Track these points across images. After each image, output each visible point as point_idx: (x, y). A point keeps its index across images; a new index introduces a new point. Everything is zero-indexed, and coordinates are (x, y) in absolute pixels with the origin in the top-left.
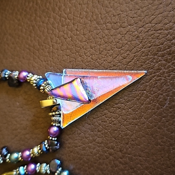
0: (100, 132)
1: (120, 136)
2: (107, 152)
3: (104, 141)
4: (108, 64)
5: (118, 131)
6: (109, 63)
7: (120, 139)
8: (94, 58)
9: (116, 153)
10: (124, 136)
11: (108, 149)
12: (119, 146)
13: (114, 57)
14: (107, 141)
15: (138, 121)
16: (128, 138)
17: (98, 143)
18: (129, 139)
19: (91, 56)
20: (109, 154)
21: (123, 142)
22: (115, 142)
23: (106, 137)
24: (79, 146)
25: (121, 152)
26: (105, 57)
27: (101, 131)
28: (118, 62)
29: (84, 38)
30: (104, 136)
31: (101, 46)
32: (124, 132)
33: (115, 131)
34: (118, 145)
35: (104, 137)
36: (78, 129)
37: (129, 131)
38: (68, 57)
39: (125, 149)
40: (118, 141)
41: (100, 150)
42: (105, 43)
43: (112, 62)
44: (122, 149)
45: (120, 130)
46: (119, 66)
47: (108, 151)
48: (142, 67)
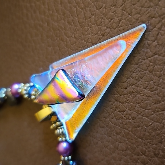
0: (119, 135)
1: (147, 134)
2: (138, 161)
3: (129, 147)
4: (94, 37)
5: (142, 126)
6: (96, 35)
7: (148, 138)
8: (77, 35)
9: (150, 160)
10: (152, 133)
11: (138, 157)
12: (151, 149)
13: (98, 24)
14: (132, 145)
15: (162, 104)
16: (159, 134)
17: (123, 151)
18: (161, 135)
19: (73, 35)
20: (142, 163)
21: (154, 141)
22: (143, 144)
23: (130, 140)
24: (102, 160)
25: (157, 157)
26: (88, 29)
27: (120, 133)
28: (106, 28)
29: (58, 15)
30: (126, 140)
31: (79, 16)
32: (150, 126)
33: (138, 128)
34: (149, 148)
35: (128, 140)
36: (93, 137)
37: (156, 122)
38: (52, 47)
39: (161, 151)
40: (147, 141)
41: (129, 160)
42: (81, 10)
43: (99, 32)
44: (157, 153)
45: (143, 126)
46: (109, 33)
47: (139, 159)
48: (138, 21)
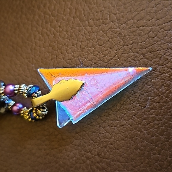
0: (77, 134)
1: (98, 138)
2: (84, 156)
3: (82, 144)
4: (88, 61)
5: (97, 133)
6: (90, 61)
7: (98, 141)
8: (75, 55)
9: (93, 157)
10: (102, 139)
11: (85, 153)
12: (97, 150)
13: (95, 55)
14: (84, 143)
15: (117, 122)
16: (107, 141)
17: (75, 146)
18: (108, 142)
19: (72, 54)
20: (86, 157)
21: (101, 145)
22: (92, 145)
23: (84, 139)
24: (56, 148)
25: (99, 156)
26: (86, 55)
27: (79, 133)
28: (99, 59)
29: (66, 35)
30: (81, 138)
31: (83, 43)
32: (102, 134)
33: (94, 133)
34: (96, 148)
35: (82, 139)
37: (108, 133)
38: (50, 54)
39: (103, 153)
40: (96, 143)
41: (77, 153)
42: (86, 40)
43: (93, 60)
44: (100, 153)
45: (98, 132)
46: (100, 64)
47: (85, 154)
48: (123, 65)
